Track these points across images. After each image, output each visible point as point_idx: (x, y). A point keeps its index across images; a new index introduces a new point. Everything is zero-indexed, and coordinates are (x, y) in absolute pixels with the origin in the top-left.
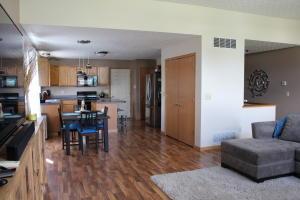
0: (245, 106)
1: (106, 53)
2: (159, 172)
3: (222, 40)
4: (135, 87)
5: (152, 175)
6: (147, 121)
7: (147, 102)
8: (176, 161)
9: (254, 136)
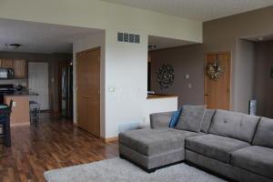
0: (148, 98)
1: (18, 45)
2: (55, 167)
3: (126, 35)
4: (53, 80)
5: (47, 170)
6: (64, 113)
7: (63, 95)
8: (77, 153)
9: (152, 127)
